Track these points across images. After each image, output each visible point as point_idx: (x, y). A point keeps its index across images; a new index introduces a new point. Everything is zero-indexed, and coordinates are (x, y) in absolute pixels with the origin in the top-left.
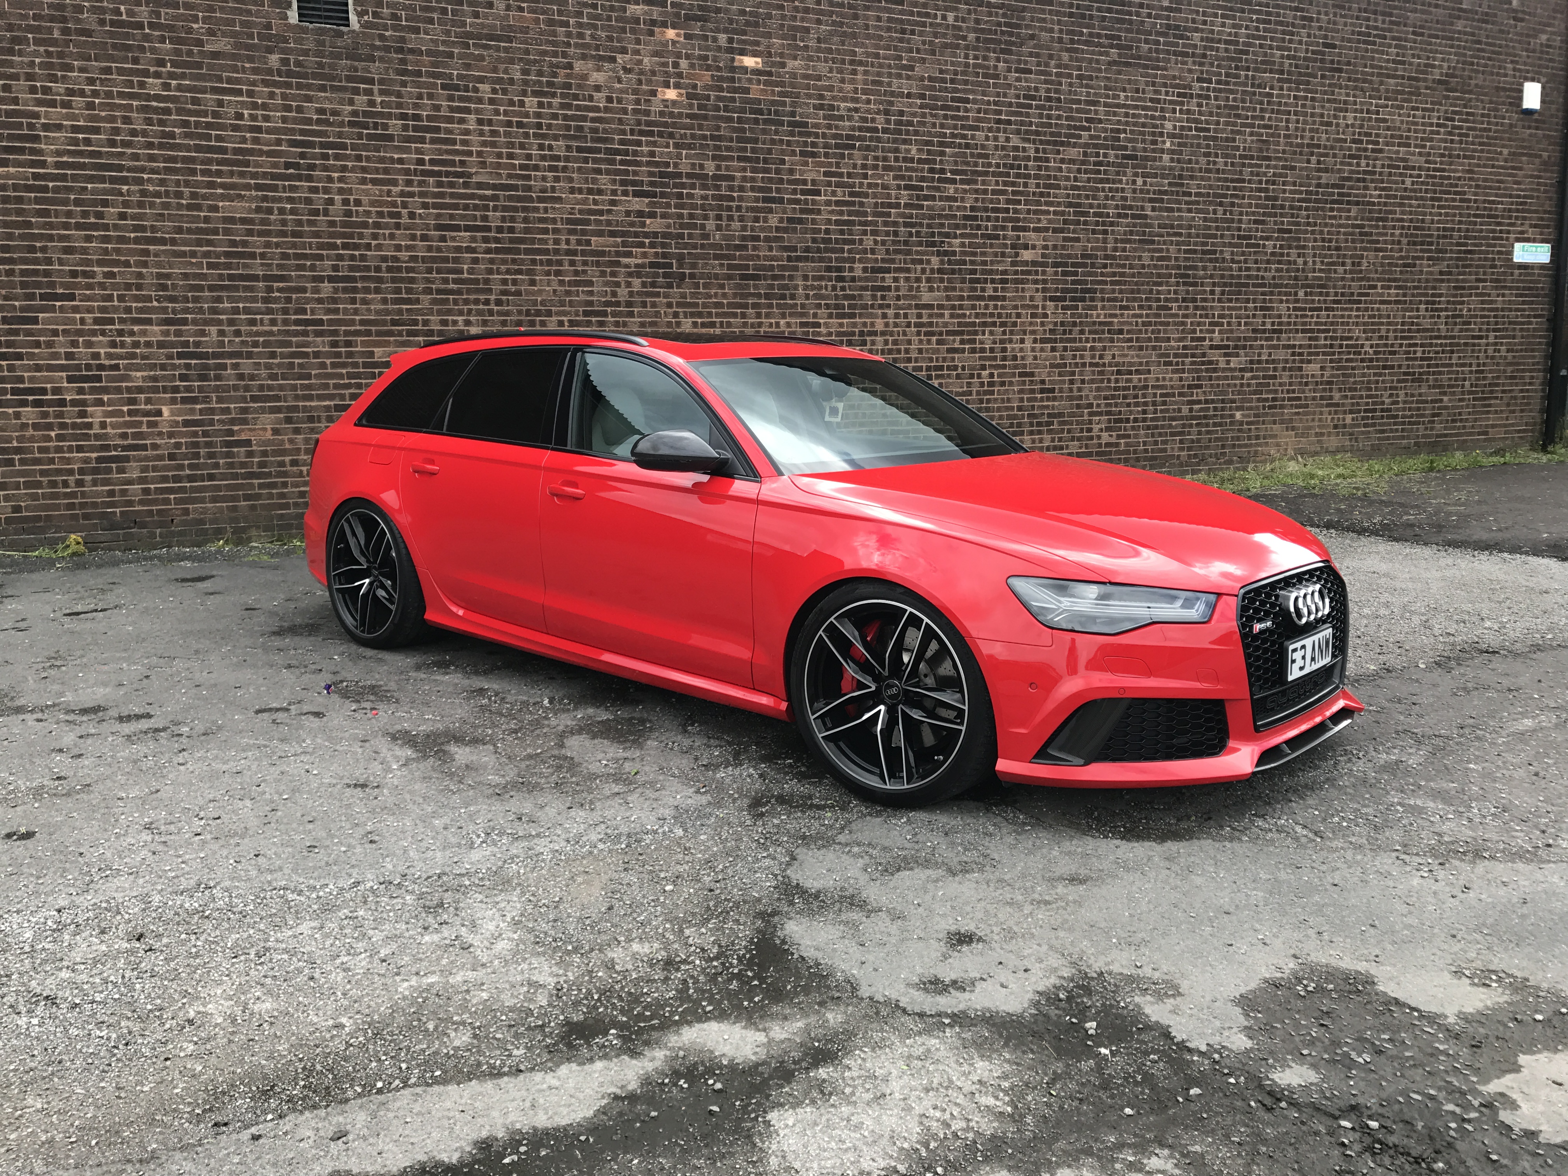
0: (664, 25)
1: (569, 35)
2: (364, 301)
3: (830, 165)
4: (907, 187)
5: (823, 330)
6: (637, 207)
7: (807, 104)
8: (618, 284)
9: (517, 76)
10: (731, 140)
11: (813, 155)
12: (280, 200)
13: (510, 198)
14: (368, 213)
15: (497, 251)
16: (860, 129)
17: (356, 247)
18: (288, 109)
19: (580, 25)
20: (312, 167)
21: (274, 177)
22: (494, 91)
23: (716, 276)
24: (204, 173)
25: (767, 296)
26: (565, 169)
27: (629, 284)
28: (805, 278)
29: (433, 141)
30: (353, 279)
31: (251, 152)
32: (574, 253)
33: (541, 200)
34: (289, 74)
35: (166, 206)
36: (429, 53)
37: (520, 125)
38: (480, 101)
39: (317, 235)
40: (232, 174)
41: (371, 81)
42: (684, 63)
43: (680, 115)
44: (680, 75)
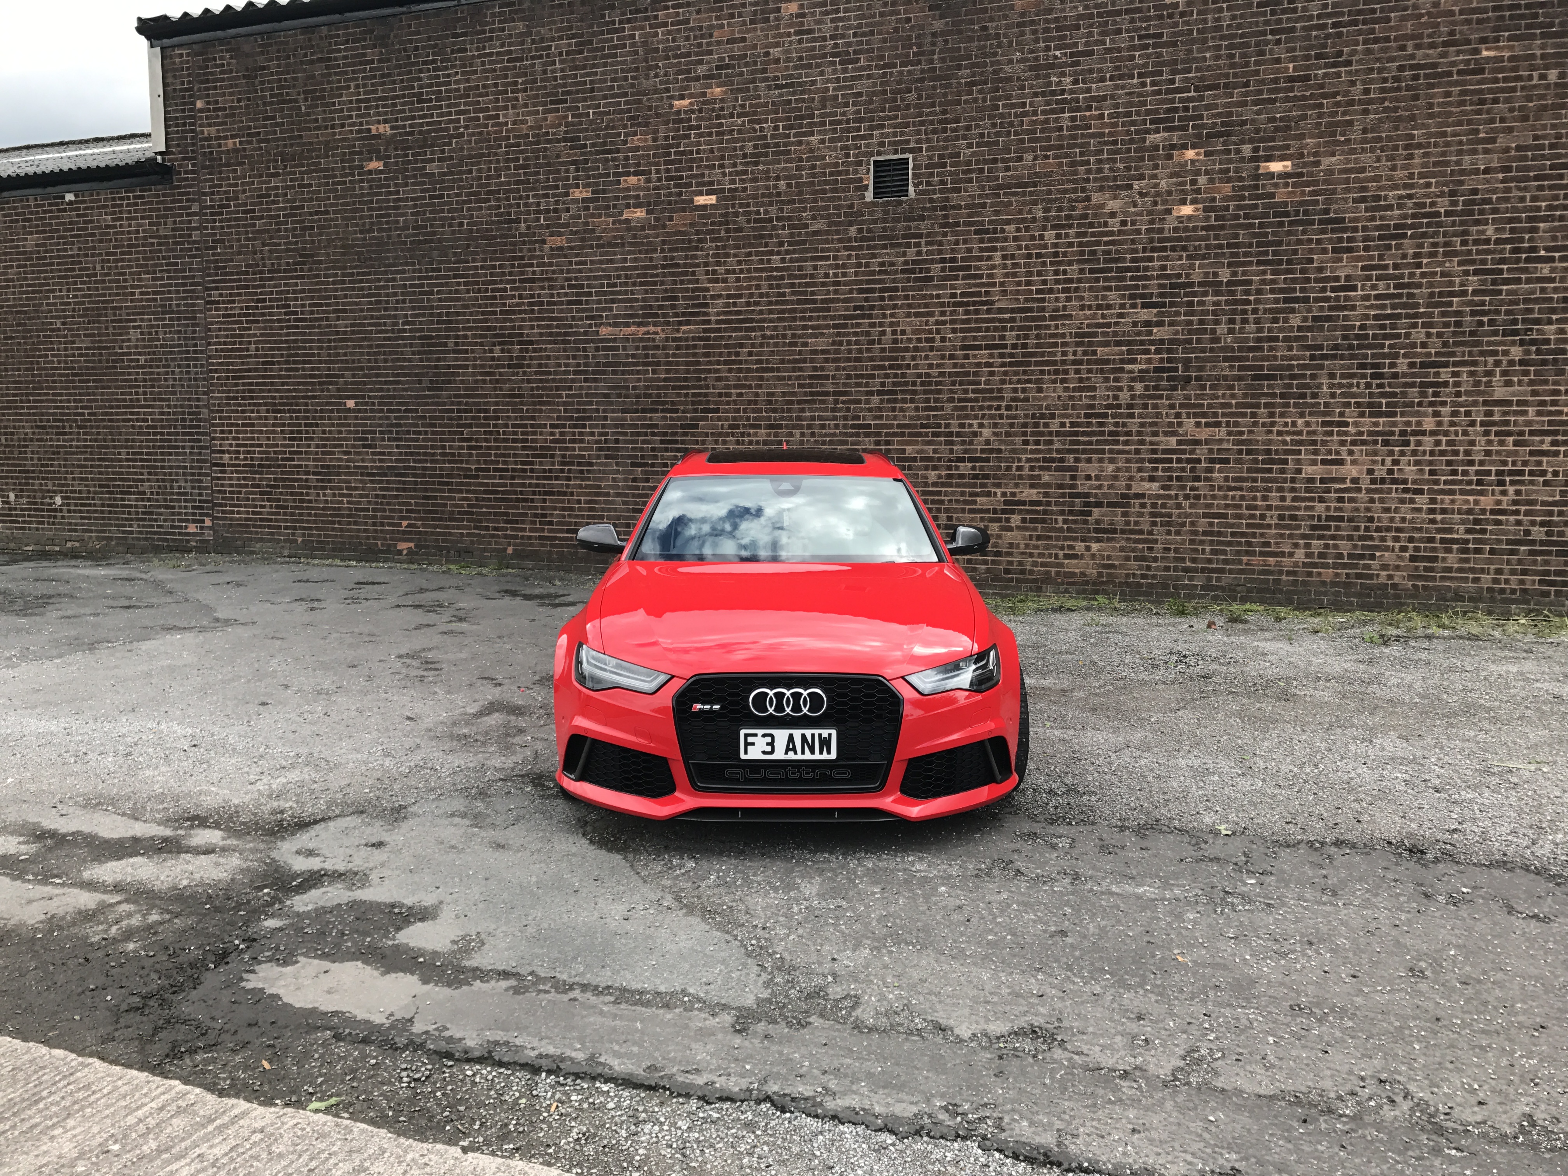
0: (1185, 147)
1: (1089, 171)
2: (902, 410)
3: (1372, 258)
4: (1476, 273)
5: (1351, 429)
6: (1145, 318)
7: (1346, 200)
8: (1120, 389)
9: (1040, 214)
10: (1251, 245)
11: (1349, 250)
12: (848, 334)
13: (1026, 319)
14: (910, 340)
15: (1011, 364)
16: (1414, 216)
17: (899, 367)
18: (859, 265)
19: (1100, 162)
20: (872, 308)
21: (846, 317)
22: (1018, 230)
23: (1225, 378)
24: (803, 319)
25: (1283, 395)
26: (1077, 289)
27: (1131, 388)
28: (1332, 376)
29: (965, 278)
30: (895, 392)
31: (832, 301)
32: (1080, 362)
33: (1052, 318)
34: (862, 239)
35: (776, 345)
36: (967, 206)
37: (1039, 255)
38: (1006, 239)
39: (871, 359)
40: (819, 317)
41: (920, 236)
42: (1202, 180)
43: (1195, 229)
44: (1198, 191)
